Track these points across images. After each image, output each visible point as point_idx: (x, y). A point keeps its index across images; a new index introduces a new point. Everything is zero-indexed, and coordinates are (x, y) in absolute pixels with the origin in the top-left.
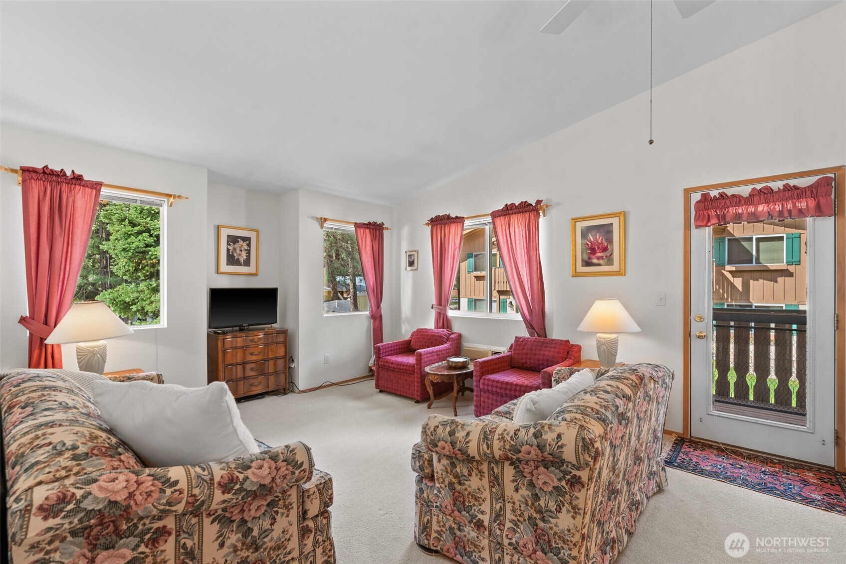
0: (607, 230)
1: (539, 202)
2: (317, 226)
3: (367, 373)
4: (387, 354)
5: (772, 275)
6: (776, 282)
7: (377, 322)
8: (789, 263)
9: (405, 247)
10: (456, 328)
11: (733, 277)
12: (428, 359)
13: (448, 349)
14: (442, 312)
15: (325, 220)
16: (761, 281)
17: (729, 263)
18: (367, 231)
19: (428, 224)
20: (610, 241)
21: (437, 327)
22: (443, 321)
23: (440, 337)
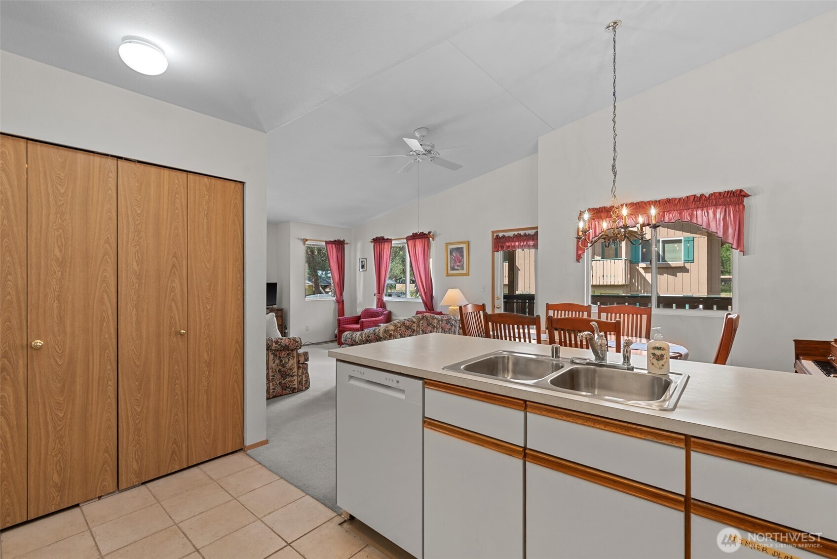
0: (460, 250)
1: (430, 233)
2: (301, 243)
3: (334, 339)
4: (345, 323)
5: (673, 271)
6: (676, 276)
7: (341, 305)
8: (686, 261)
9: (359, 256)
10: (389, 308)
11: (646, 272)
12: (367, 325)
13: (381, 320)
14: (380, 298)
15: (307, 240)
16: (665, 275)
17: (642, 261)
18: (334, 246)
19: (372, 242)
20: (462, 256)
21: (377, 307)
22: (382, 304)
23: (378, 313)
